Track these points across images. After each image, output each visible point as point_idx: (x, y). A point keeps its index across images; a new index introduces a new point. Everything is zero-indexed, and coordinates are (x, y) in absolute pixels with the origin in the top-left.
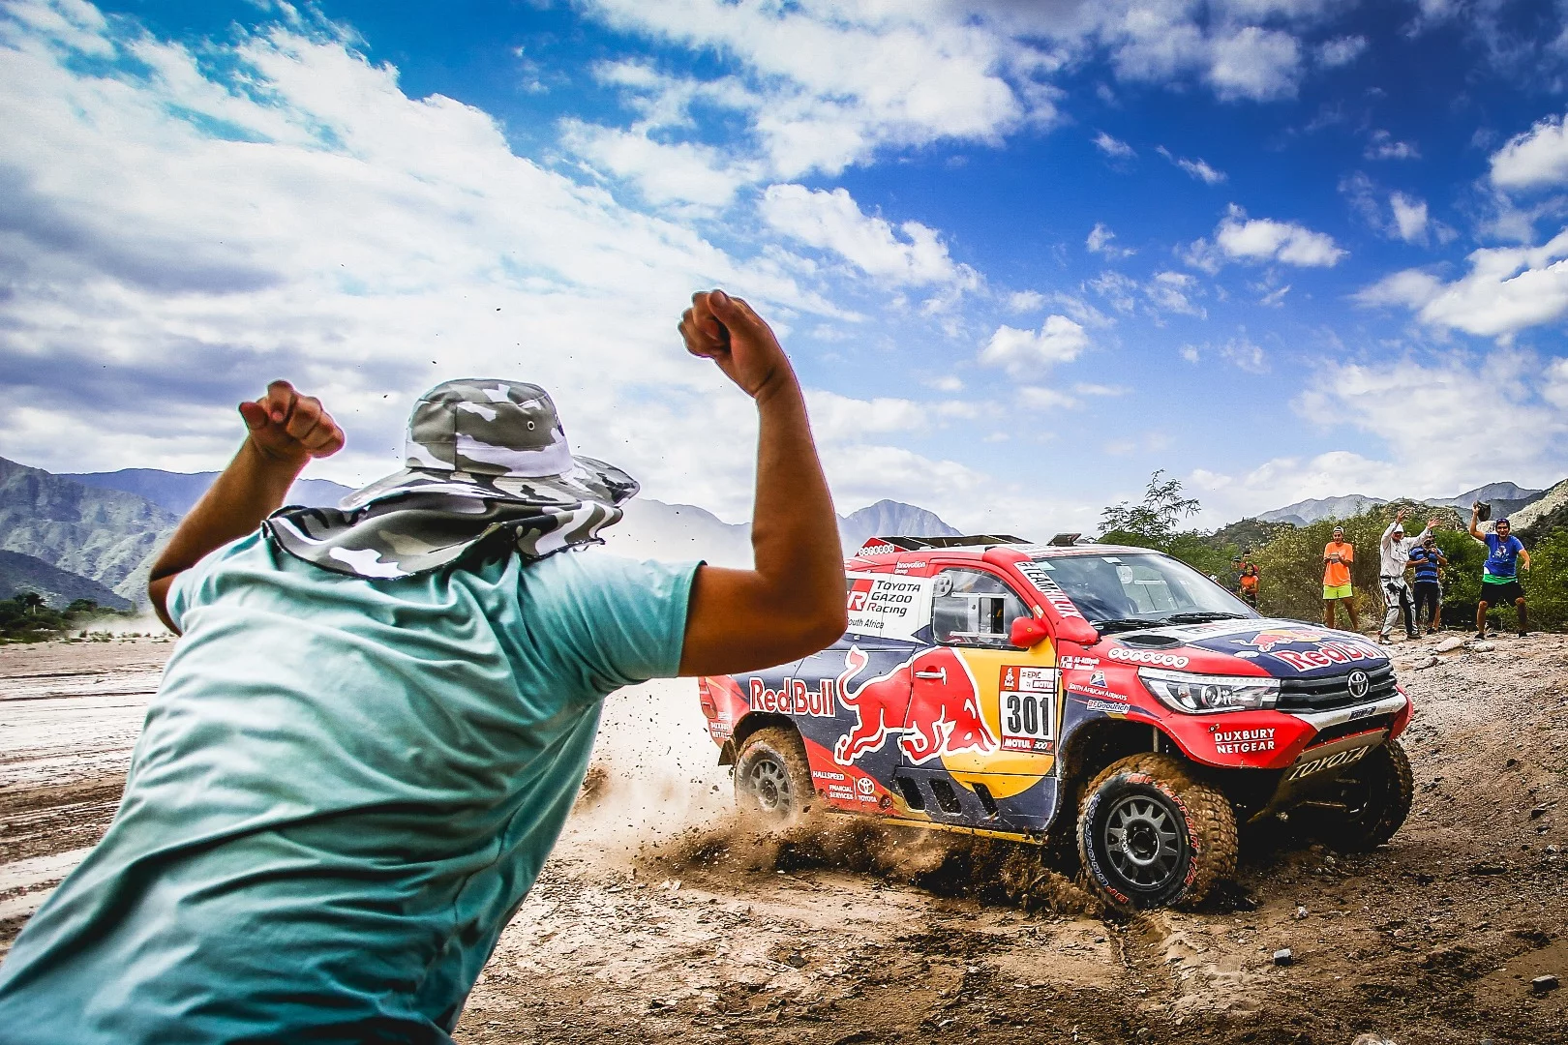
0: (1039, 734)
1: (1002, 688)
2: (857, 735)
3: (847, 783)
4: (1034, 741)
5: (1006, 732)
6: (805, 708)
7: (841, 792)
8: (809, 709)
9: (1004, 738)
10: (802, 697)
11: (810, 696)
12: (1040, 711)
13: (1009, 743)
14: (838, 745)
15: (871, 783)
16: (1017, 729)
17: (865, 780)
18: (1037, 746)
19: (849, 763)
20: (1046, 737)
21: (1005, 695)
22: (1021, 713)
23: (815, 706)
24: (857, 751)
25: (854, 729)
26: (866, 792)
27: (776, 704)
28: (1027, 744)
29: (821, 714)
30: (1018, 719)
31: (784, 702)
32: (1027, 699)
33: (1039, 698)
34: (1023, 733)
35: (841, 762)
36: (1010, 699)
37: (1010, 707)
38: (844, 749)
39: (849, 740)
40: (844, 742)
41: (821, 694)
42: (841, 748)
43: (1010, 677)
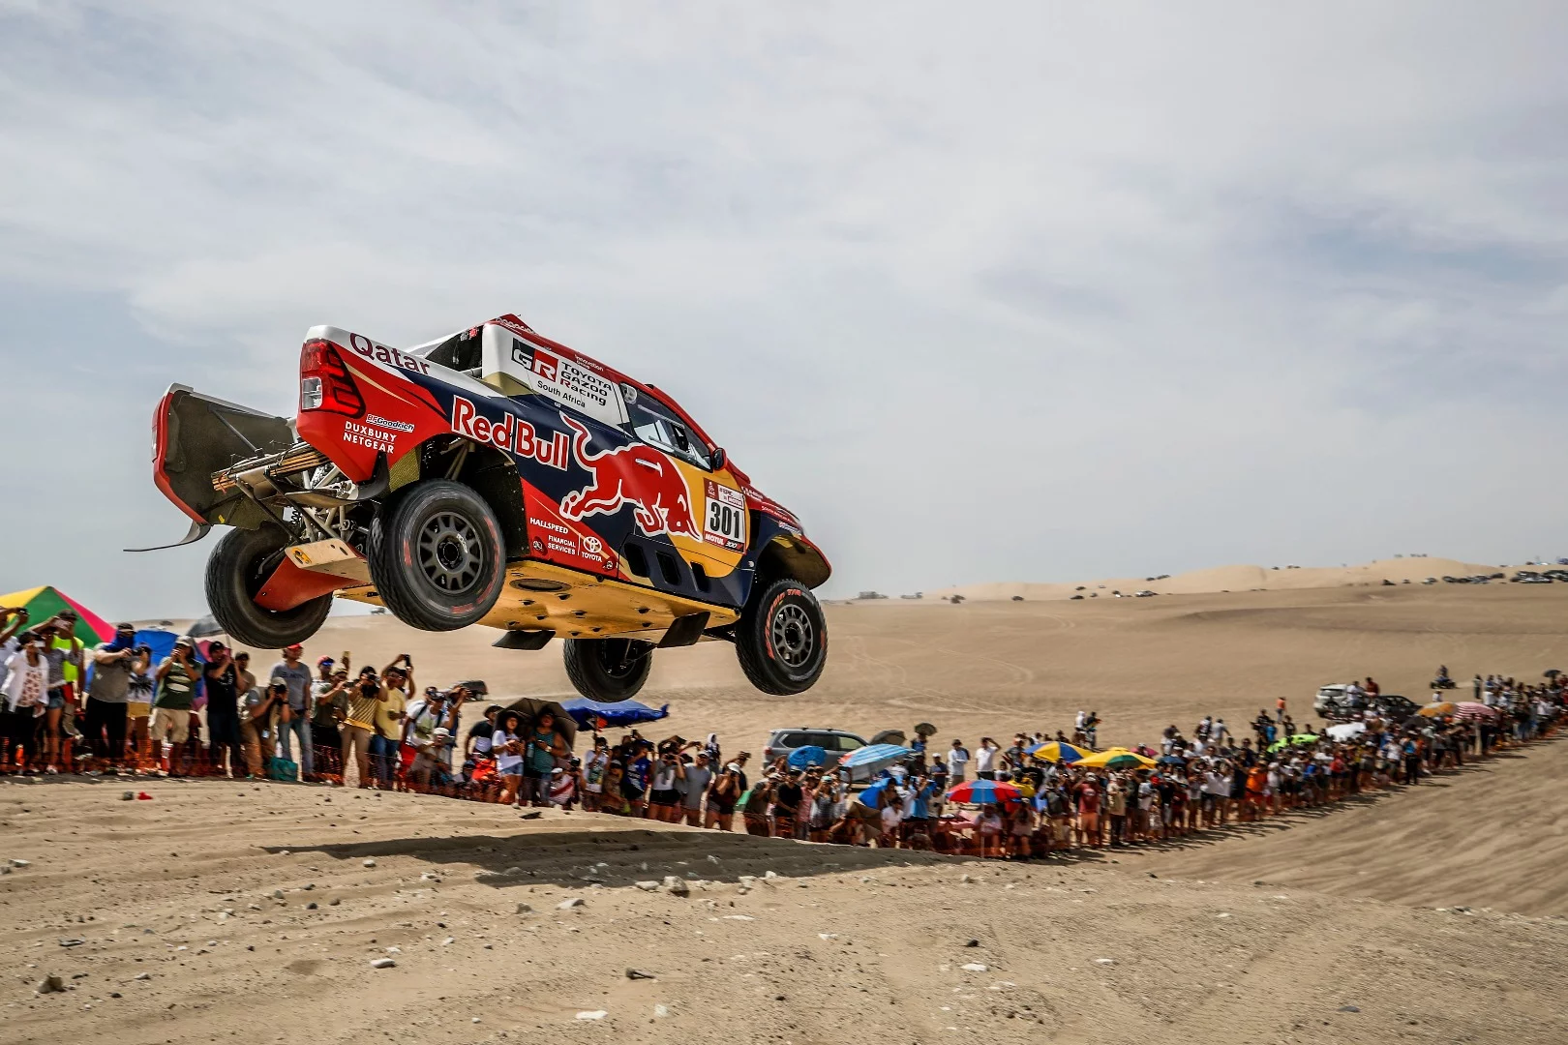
0: (731, 536)
1: (707, 495)
2: (589, 496)
3: (571, 536)
4: (726, 541)
5: (708, 528)
6: (530, 451)
7: (562, 545)
8: (535, 453)
9: (704, 533)
10: (528, 439)
11: (539, 443)
12: (733, 519)
13: (708, 537)
14: (566, 499)
15: (599, 542)
16: (716, 529)
17: (593, 539)
18: (729, 543)
19: (577, 519)
20: (736, 540)
21: (710, 501)
22: (721, 517)
23: (544, 453)
24: (588, 510)
25: (586, 488)
26: (592, 551)
27: (490, 435)
28: (721, 542)
29: (550, 463)
30: (718, 519)
31: (502, 436)
32: (725, 509)
33: (734, 510)
34: (719, 532)
35: (568, 516)
36: (714, 505)
37: (713, 510)
38: (572, 505)
39: (580, 498)
40: (573, 499)
41: (553, 445)
42: (569, 502)
43: (711, 488)
